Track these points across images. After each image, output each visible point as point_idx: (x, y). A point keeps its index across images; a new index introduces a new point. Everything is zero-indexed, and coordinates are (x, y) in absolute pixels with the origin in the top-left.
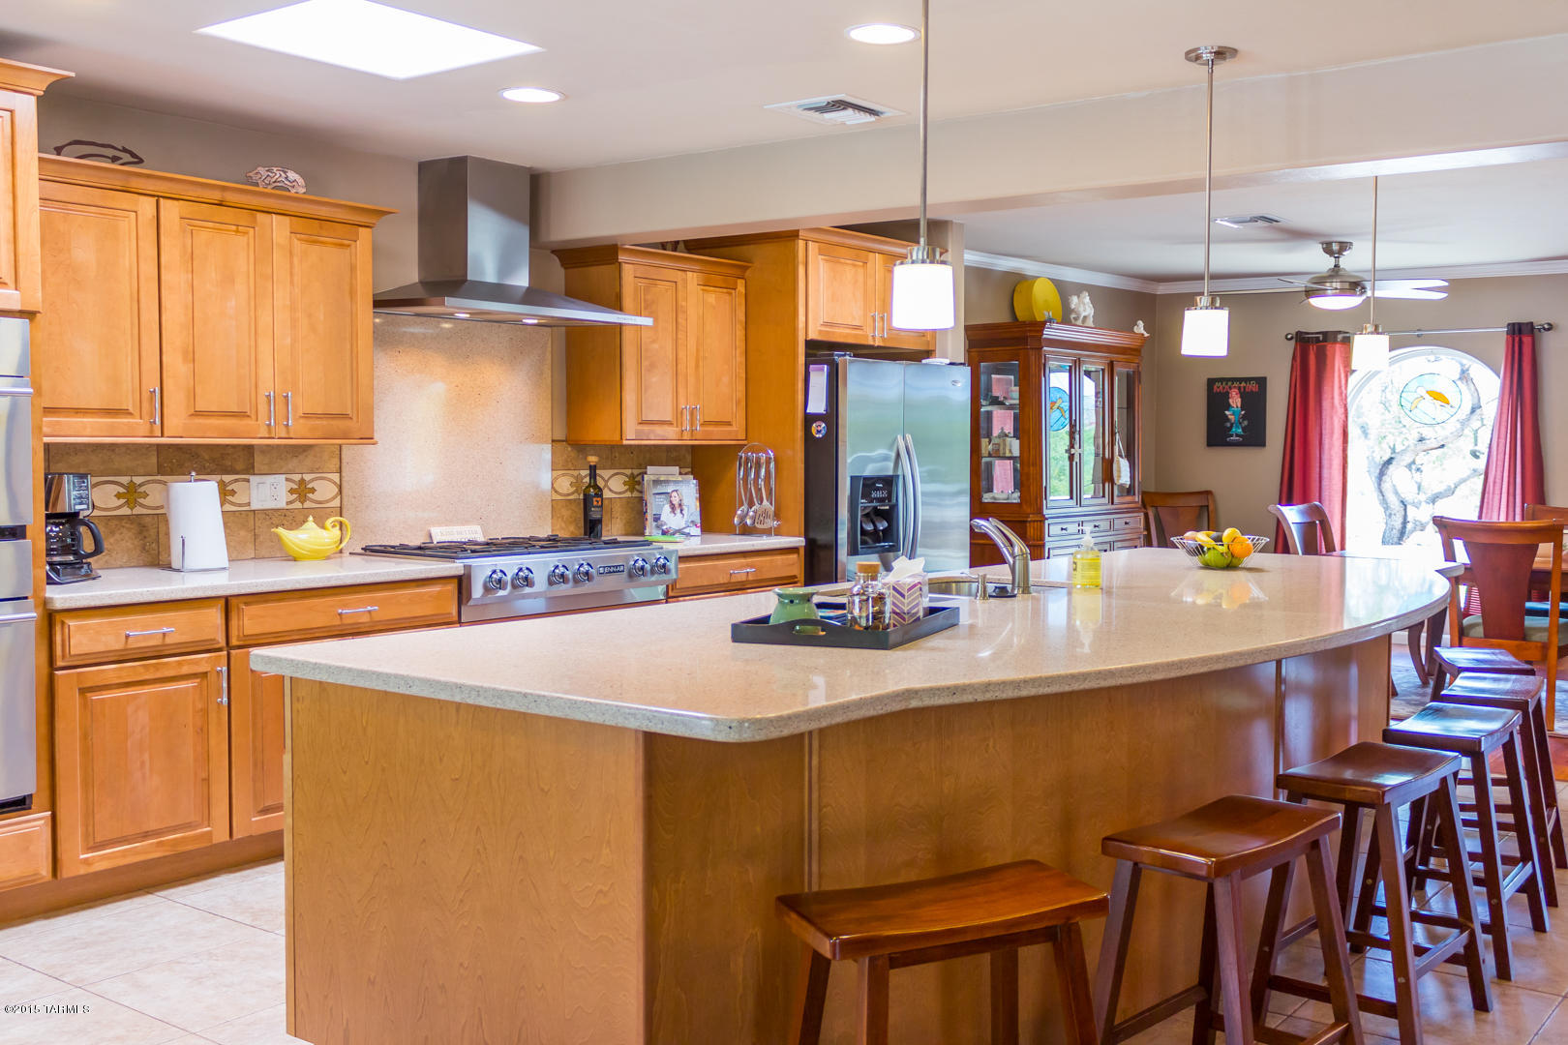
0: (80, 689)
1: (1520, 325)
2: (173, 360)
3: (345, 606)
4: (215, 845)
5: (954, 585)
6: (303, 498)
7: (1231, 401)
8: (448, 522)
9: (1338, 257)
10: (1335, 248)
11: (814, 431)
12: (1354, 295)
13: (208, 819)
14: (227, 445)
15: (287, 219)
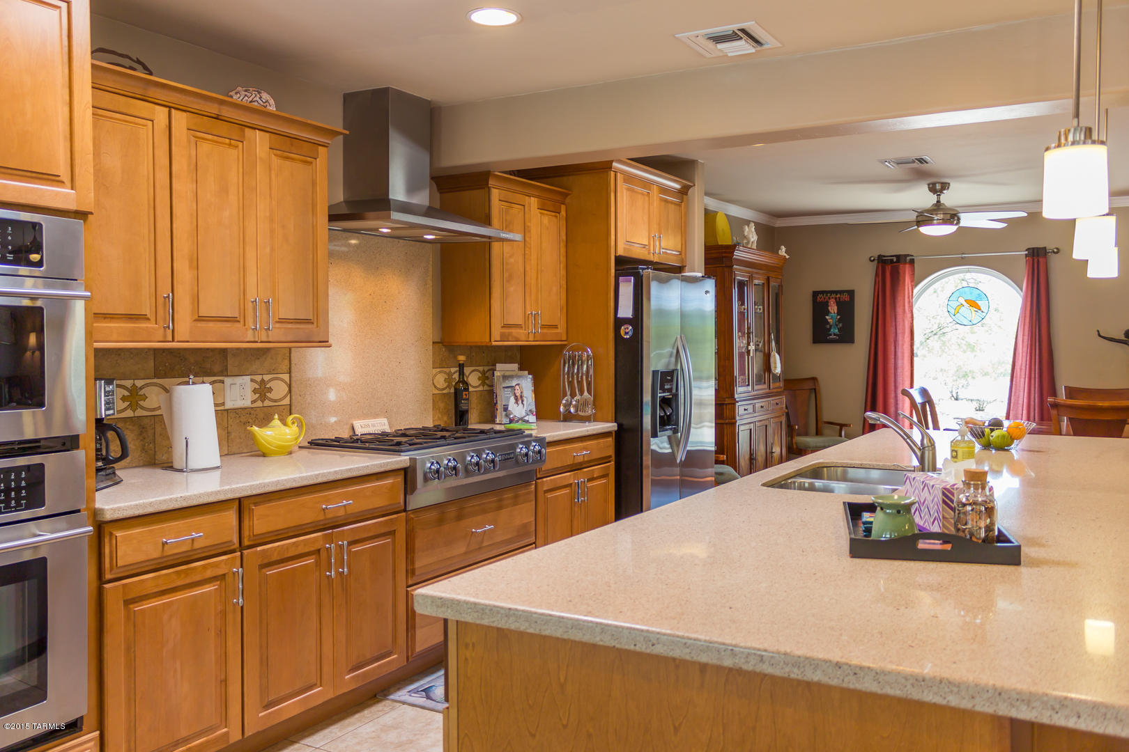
0: (124, 601)
1: (1038, 249)
2: (182, 266)
3: (328, 501)
4: (232, 744)
5: (825, 469)
6: (263, 397)
7: (829, 308)
8: (365, 416)
9: (940, 195)
10: (938, 188)
11: (622, 332)
12: (952, 224)
13: (225, 720)
14: (208, 349)
15: (268, 135)
